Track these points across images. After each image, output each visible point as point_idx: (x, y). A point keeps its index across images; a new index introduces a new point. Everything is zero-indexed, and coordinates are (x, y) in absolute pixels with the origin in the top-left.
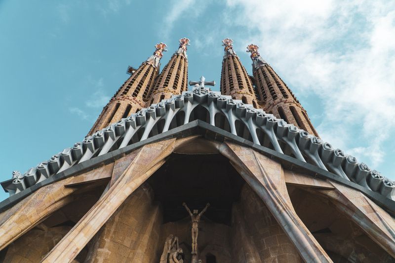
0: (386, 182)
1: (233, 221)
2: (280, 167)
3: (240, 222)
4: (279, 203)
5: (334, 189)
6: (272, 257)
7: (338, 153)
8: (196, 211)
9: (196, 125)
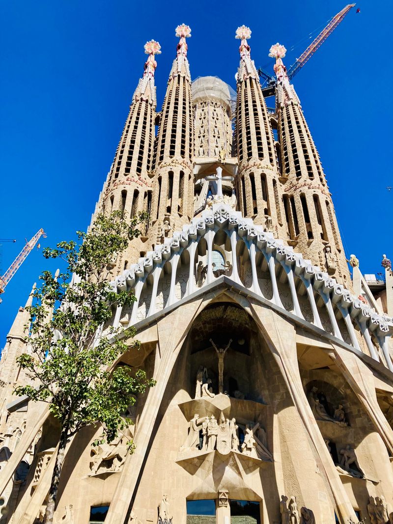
0: (382, 326)
1: (251, 352)
2: (293, 327)
3: (257, 356)
4: (290, 373)
5: (334, 351)
6: (281, 391)
7: (347, 297)
8: (221, 350)
9: (223, 282)
